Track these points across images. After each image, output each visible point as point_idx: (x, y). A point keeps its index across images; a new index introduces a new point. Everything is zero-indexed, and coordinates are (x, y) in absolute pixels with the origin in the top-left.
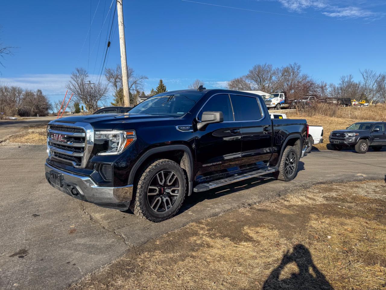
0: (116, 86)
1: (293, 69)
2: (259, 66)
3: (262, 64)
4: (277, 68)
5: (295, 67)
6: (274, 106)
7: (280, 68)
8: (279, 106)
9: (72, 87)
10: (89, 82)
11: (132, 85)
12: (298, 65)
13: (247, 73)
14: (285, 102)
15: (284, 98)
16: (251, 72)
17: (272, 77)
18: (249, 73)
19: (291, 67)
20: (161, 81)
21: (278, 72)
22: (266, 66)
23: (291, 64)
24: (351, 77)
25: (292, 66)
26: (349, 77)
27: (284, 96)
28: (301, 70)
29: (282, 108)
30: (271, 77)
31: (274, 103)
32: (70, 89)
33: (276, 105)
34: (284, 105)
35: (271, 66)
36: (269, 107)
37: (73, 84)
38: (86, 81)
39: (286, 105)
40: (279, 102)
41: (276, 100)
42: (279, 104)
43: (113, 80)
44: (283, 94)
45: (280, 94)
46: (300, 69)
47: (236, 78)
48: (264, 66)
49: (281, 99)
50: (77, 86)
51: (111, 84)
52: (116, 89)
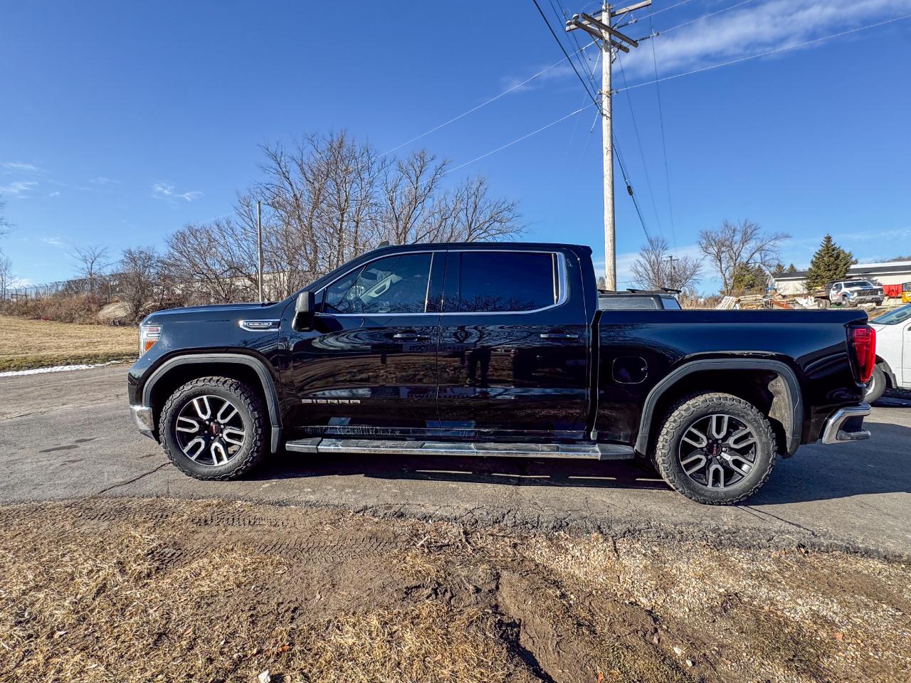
0: (720, 260)
9: (640, 269)
10: (669, 259)
11: (754, 253)
20: (829, 239)
32: (638, 272)
37: (643, 263)
38: (665, 257)
43: (714, 250)
50: (648, 266)
51: (709, 257)
52: (719, 264)
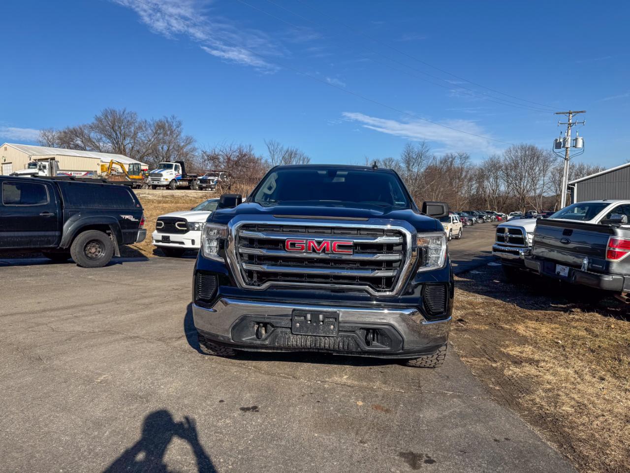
1: (170, 126)
2: (113, 112)
3: (118, 108)
4: (144, 121)
5: (173, 123)
6: (165, 183)
7: (149, 120)
8: (174, 185)
12: (178, 119)
13: (91, 121)
14: (183, 177)
15: (181, 172)
16: (99, 120)
17: (137, 133)
18: (95, 122)
19: (167, 122)
21: (145, 127)
22: (125, 113)
23: (167, 116)
24: (251, 148)
25: (169, 119)
26: (249, 148)
27: (180, 168)
28: (183, 129)
29: (180, 188)
30: (135, 134)
31: (166, 179)
33: (170, 182)
34: (181, 183)
35: (136, 114)
36: (159, 184)
39: (185, 183)
40: (173, 177)
41: (169, 173)
42: (174, 180)
44: (179, 164)
45: (174, 164)
46: (182, 127)
47: (71, 128)
48: (122, 113)
49: (177, 172)
